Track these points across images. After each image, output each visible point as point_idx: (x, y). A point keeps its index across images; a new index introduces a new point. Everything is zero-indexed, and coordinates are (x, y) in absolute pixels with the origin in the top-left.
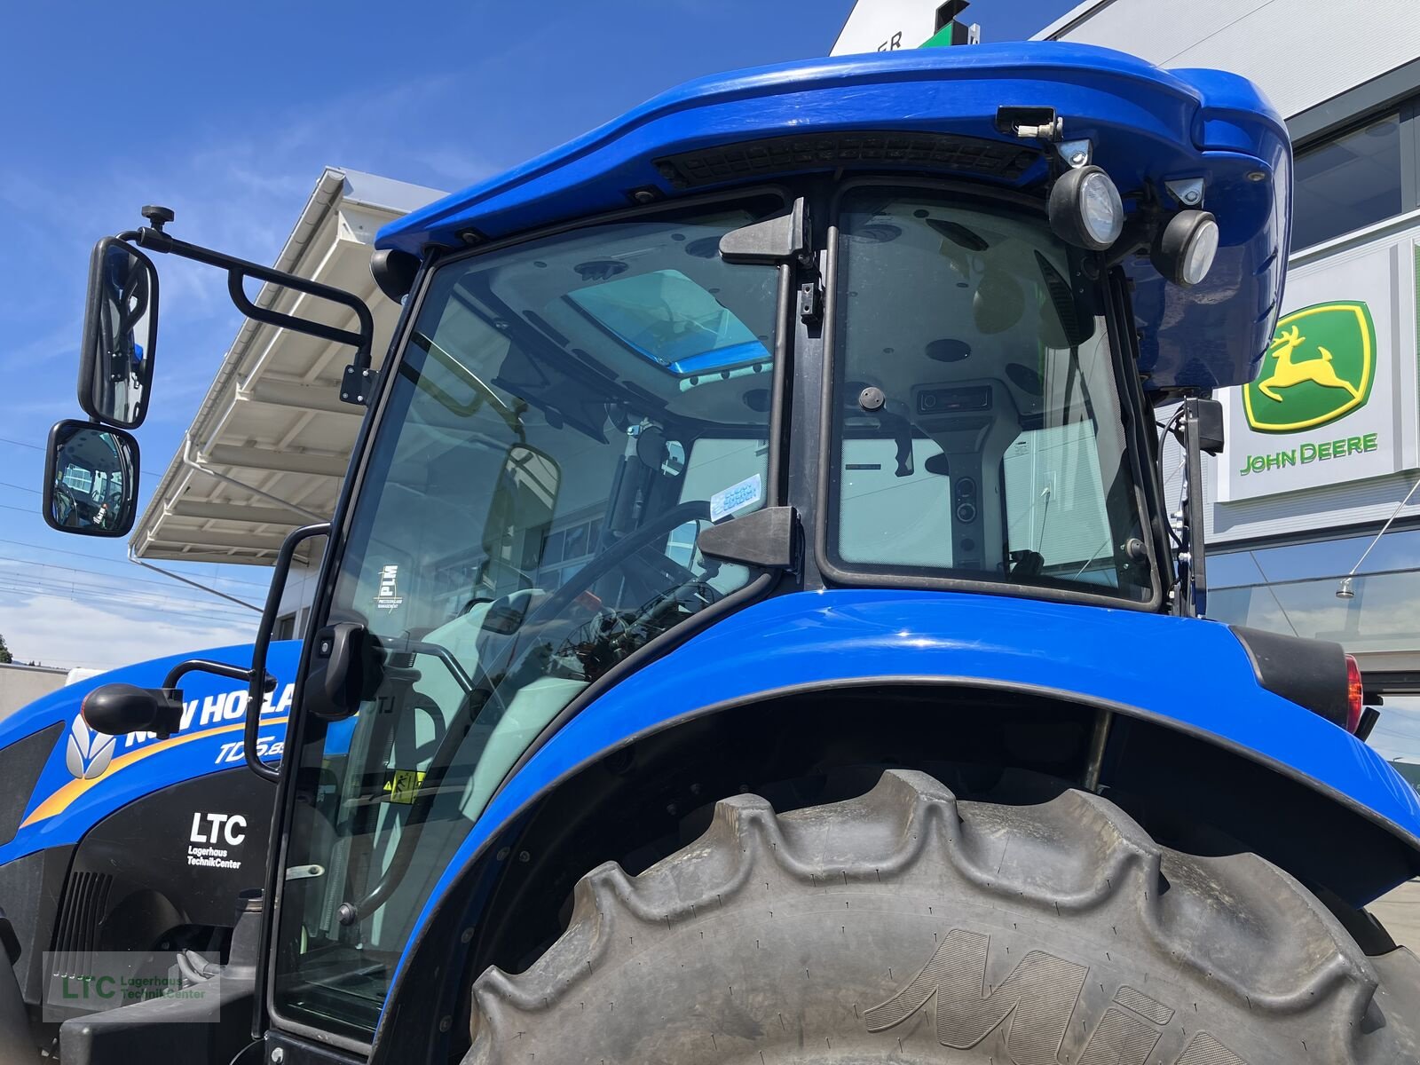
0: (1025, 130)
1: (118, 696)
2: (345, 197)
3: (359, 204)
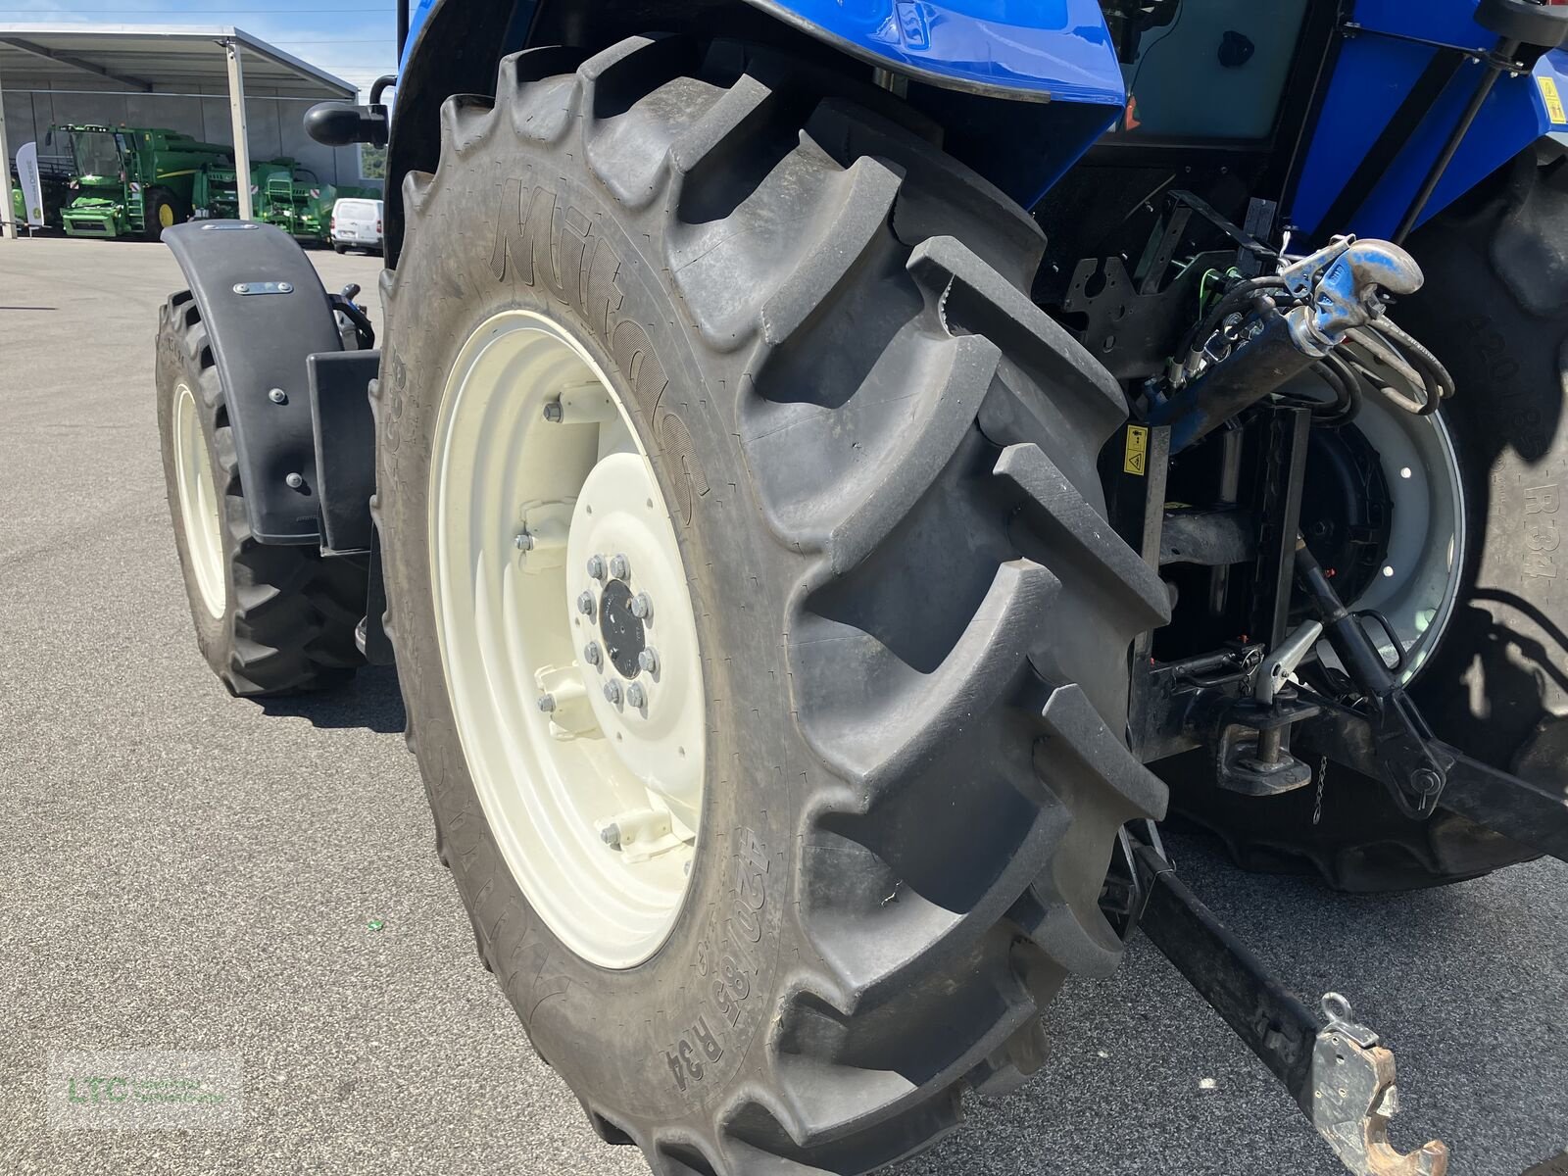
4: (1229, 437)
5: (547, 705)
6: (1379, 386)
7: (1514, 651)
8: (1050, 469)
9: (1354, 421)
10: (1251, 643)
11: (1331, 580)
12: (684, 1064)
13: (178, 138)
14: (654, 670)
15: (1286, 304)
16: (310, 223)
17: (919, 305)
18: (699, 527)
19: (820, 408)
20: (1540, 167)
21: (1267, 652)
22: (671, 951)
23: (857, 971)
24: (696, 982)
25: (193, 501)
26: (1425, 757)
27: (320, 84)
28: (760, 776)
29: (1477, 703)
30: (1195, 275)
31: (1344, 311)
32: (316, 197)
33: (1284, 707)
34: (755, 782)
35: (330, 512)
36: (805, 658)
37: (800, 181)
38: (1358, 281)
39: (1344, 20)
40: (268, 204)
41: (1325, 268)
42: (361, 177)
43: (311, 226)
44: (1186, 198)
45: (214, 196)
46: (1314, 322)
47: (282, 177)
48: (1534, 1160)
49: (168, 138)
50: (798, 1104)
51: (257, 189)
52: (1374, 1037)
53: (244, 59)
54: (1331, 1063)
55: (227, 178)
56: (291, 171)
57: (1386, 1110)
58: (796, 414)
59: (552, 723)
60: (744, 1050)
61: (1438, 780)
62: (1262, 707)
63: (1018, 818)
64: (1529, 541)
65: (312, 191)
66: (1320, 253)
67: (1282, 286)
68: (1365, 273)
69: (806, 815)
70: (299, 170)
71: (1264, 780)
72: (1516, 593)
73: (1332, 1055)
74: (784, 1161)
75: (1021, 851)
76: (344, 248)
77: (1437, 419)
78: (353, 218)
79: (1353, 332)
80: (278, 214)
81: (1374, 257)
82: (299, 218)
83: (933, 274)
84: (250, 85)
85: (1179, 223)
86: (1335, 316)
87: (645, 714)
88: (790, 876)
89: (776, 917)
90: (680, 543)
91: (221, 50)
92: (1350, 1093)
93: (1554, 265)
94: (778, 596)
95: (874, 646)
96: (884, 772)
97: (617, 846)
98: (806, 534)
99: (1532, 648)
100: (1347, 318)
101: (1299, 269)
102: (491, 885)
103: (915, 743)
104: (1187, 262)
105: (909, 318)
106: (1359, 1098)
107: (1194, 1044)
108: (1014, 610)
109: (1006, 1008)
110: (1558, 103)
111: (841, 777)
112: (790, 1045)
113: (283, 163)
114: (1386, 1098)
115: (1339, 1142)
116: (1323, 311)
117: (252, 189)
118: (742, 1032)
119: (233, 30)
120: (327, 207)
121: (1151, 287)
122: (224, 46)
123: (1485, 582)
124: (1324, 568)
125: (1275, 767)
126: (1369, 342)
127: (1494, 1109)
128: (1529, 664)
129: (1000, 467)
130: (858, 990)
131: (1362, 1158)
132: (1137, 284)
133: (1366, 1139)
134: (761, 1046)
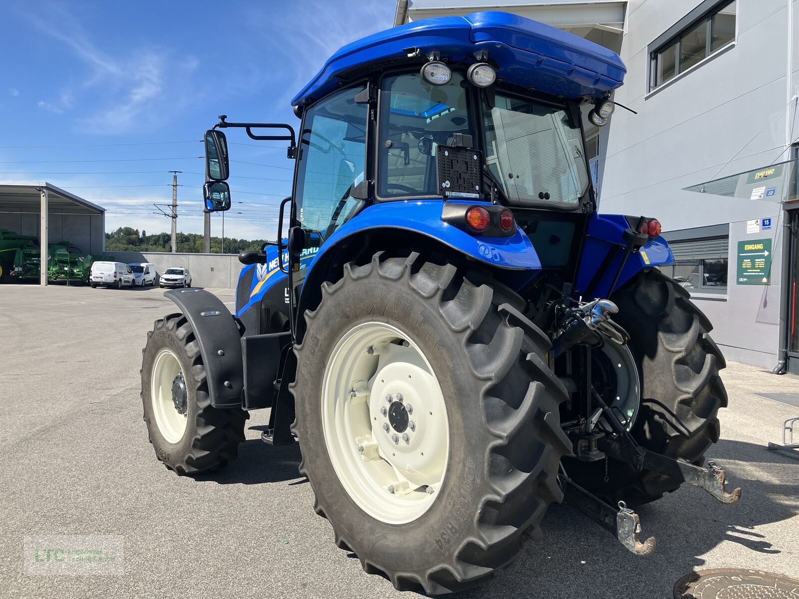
0: (410, 55)
1: (247, 253)
2: (409, 8)
3: (417, 10)
4: (567, 354)
5: (361, 449)
6: (610, 337)
7: (657, 417)
8: (539, 359)
9: (602, 349)
10: (582, 417)
11: (602, 398)
12: (443, 540)
13: (8, 233)
14: (413, 428)
15: (583, 316)
16: (78, 273)
17: (501, 320)
18: (451, 377)
19: (484, 345)
20: (645, 273)
21: (586, 419)
22: (434, 508)
23: (504, 490)
24: (447, 512)
25: (157, 397)
26: (637, 451)
27: (86, 207)
28: (473, 442)
29: (648, 435)
30: (553, 307)
31: (599, 317)
32: (82, 261)
33: (595, 433)
34: (471, 444)
35: (248, 394)
36: (487, 407)
37: (468, 290)
38: (602, 310)
39: (585, 234)
40: (56, 264)
41: (593, 307)
42: (104, 250)
43: (78, 275)
44: (550, 286)
45: (26, 261)
46: (592, 321)
47: (63, 251)
48: (686, 574)
49: (3, 233)
50: (485, 538)
51: (50, 257)
52: (633, 511)
53: (50, 196)
54: (622, 521)
55: (34, 252)
56: (68, 248)
57: (638, 531)
58: (478, 347)
59: (362, 456)
60: (466, 527)
61: (642, 458)
62: (589, 434)
63: (540, 449)
64: (657, 383)
65: (80, 258)
66: (592, 303)
67: (581, 311)
68: (604, 308)
69: (488, 449)
70: (72, 247)
71: (592, 457)
72: (656, 399)
73: (622, 518)
74: (475, 566)
75: (542, 456)
76: (96, 285)
77: (626, 347)
78: (101, 270)
79: (602, 323)
80: (61, 269)
81: (606, 304)
82: (72, 271)
83: (505, 313)
84: (51, 208)
85: (548, 293)
86: (597, 319)
87: (408, 444)
88: (483, 469)
89: (478, 481)
90: (439, 383)
91: (38, 192)
92: (629, 528)
93: (652, 302)
94: (478, 392)
95: (504, 403)
96: (511, 433)
97: (393, 493)
98: (486, 375)
99: (662, 416)
100: (600, 319)
101: (587, 307)
102: (348, 511)
103: (517, 426)
104: (550, 303)
105: (500, 323)
106: (631, 528)
107: (579, 553)
108: (536, 393)
109: (539, 504)
110: (647, 259)
111: (500, 437)
112: (482, 521)
113: (63, 244)
114: (638, 527)
115: (627, 544)
116: (594, 318)
117: (48, 257)
118: (467, 520)
119: (45, 184)
120: (87, 265)
121: (542, 311)
122: (40, 191)
123: (646, 397)
124: (600, 394)
125: (595, 453)
126: (605, 325)
127: (673, 562)
128: (661, 421)
129: (528, 359)
130: (505, 495)
131: (634, 546)
132: (538, 309)
133: (634, 541)
134: (472, 523)
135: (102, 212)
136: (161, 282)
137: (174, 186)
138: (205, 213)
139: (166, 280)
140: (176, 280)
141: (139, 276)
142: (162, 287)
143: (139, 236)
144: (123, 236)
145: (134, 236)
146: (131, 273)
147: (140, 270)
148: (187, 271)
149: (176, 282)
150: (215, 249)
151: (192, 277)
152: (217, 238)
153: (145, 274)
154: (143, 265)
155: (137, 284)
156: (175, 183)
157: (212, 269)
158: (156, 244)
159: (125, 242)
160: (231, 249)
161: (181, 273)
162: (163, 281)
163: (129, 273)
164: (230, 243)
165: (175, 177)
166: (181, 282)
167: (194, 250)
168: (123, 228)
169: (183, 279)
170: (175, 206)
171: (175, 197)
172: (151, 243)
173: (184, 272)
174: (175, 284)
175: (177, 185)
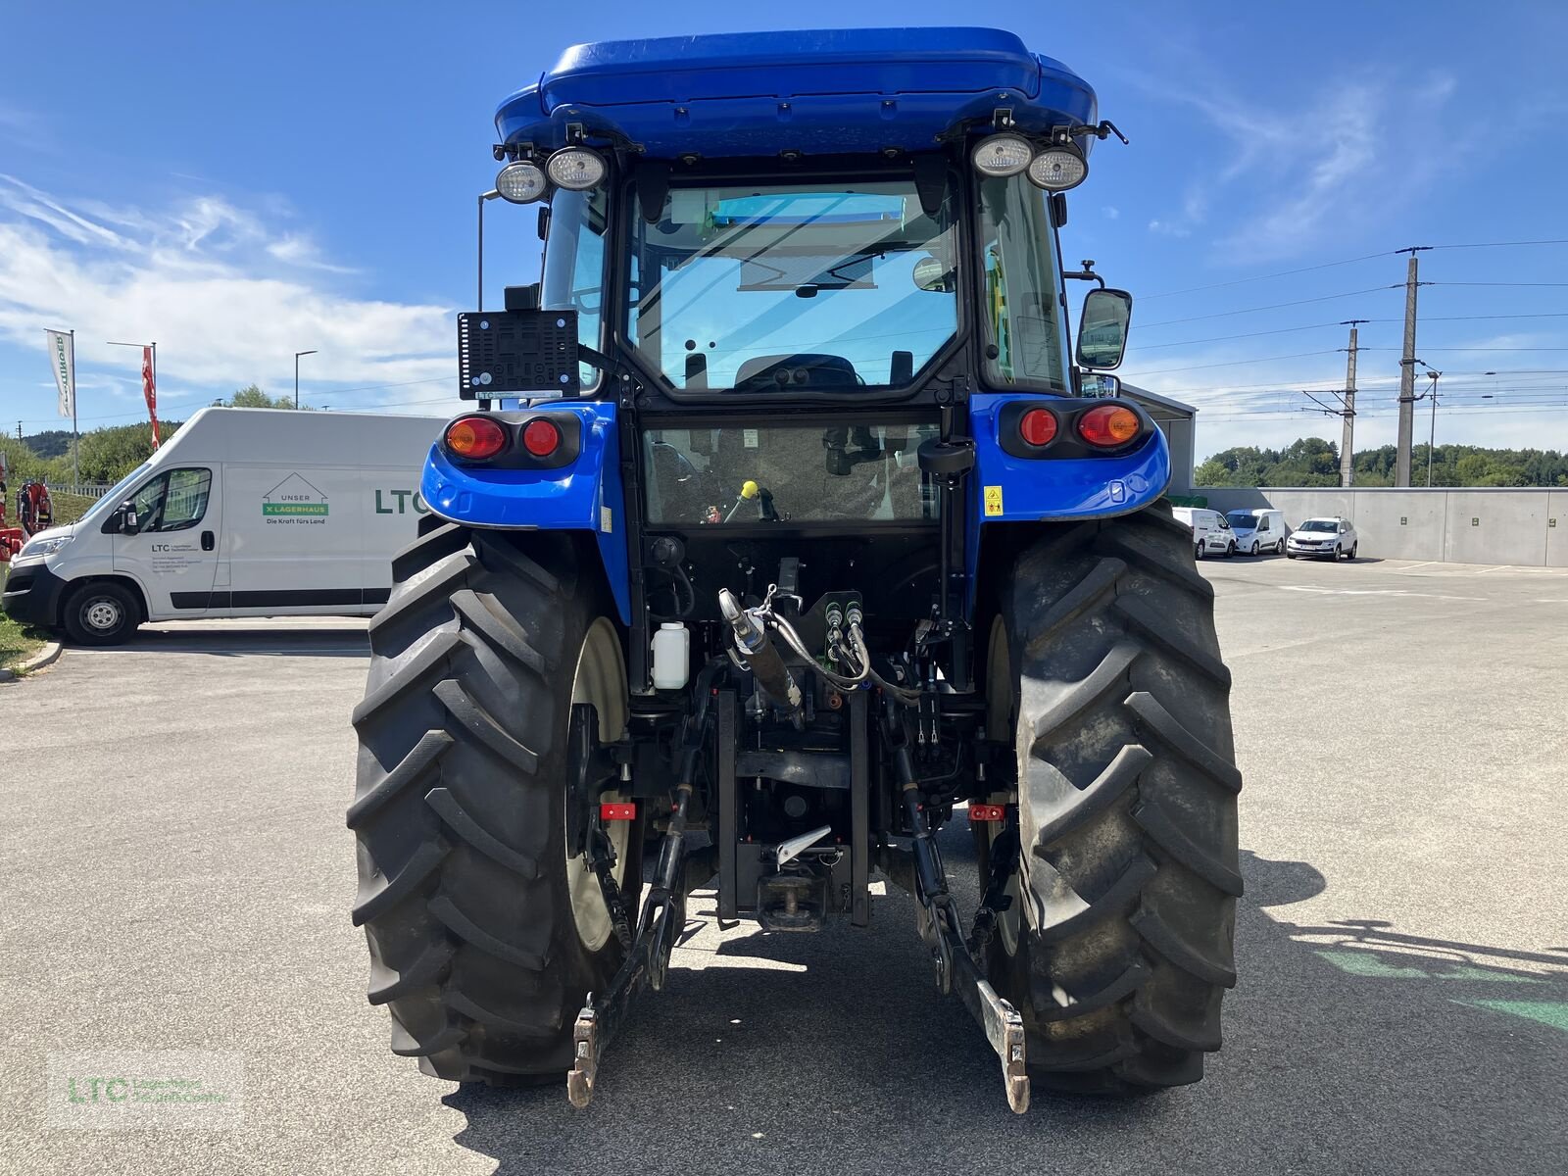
42: (1193, 486)
110: (998, 502)
135: (1189, 414)
136: (1289, 547)
137: (1350, 351)
138: (1402, 402)
139: (1299, 542)
140: (1319, 543)
141: (1246, 536)
142: (1292, 556)
143: (1336, 454)
144: (1304, 455)
145: (1326, 454)
146: (1226, 528)
147: (1250, 522)
148: (1348, 526)
149: (1318, 547)
150: (1497, 476)
151: (1359, 537)
152: (1509, 451)
153: (1259, 530)
154: (1258, 513)
155: (1242, 549)
156: (1353, 344)
157: (1404, 521)
158: (1370, 469)
159: (1307, 466)
160: (1543, 476)
161: (1333, 528)
162: (1294, 544)
163: (1225, 528)
164: (1540, 462)
165: (1354, 333)
166: (1329, 548)
167: (1448, 480)
168: (1304, 439)
169: (1334, 541)
170: (1350, 392)
171: (1352, 373)
172: (1359, 468)
173: (1339, 527)
174: (1317, 550)
175: (1357, 349)
